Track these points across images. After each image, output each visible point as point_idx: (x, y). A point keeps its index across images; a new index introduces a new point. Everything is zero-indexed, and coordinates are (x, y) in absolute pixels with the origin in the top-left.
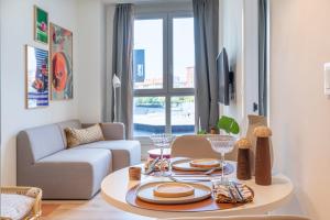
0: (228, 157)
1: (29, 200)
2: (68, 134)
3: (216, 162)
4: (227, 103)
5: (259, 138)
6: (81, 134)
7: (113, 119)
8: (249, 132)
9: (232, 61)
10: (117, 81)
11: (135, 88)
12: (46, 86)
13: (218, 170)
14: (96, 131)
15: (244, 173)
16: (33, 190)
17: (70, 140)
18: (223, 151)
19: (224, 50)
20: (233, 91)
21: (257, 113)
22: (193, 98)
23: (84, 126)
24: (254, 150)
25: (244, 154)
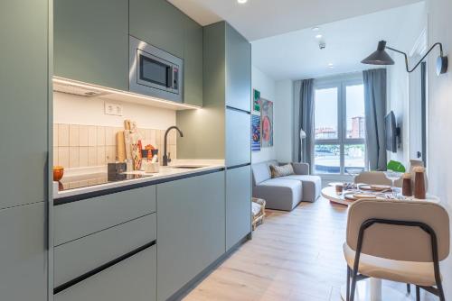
0: (396, 184)
1: (260, 206)
2: (272, 169)
3: (388, 187)
4: (395, 151)
5: (417, 173)
6: (281, 169)
7: (300, 160)
8: (411, 169)
9: (399, 119)
10: (303, 134)
11: (316, 138)
12: (259, 137)
13: (390, 191)
14: (289, 168)
15: (407, 192)
16: (260, 200)
17: (273, 173)
18: (393, 179)
19: (392, 112)
20: (400, 142)
21: (420, 159)
22: (363, 146)
23: (280, 165)
24: (414, 180)
25: (407, 182)
